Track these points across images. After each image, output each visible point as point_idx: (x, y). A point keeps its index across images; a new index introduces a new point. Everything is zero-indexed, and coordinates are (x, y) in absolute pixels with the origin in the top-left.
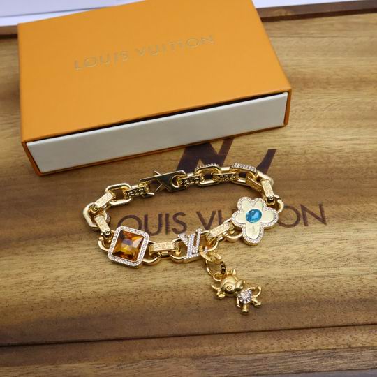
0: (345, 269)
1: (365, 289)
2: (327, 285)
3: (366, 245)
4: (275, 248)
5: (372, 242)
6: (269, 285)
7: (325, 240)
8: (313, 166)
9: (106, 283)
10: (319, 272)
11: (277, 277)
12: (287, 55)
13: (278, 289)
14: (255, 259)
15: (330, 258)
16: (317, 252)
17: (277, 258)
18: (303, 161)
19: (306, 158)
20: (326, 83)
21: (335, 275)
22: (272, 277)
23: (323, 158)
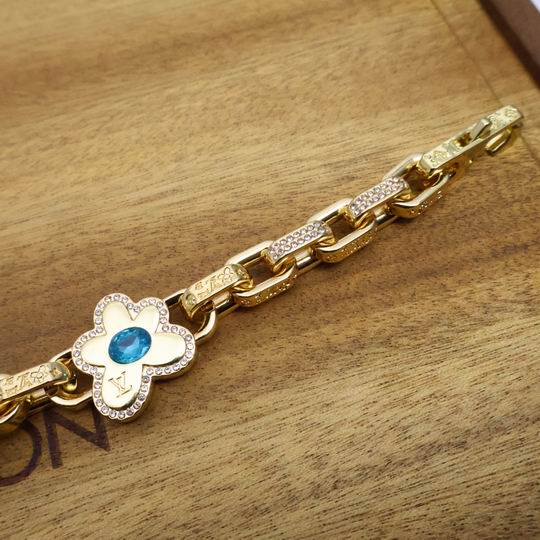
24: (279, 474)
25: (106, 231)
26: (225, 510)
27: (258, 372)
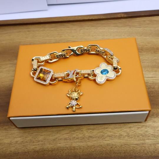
0: (147, 141)
1: (157, 151)
2: (139, 148)
3: (158, 129)
4: (116, 130)
6: (112, 148)
7: (139, 126)
9: (38, 145)
10: (136, 142)
11: (116, 144)
12: (124, 36)
13: (116, 150)
14: (106, 135)
15: (141, 135)
16: (135, 132)
17: (117, 135)
20: (141, 49)
21: (143, 144)
22: (114, 144)
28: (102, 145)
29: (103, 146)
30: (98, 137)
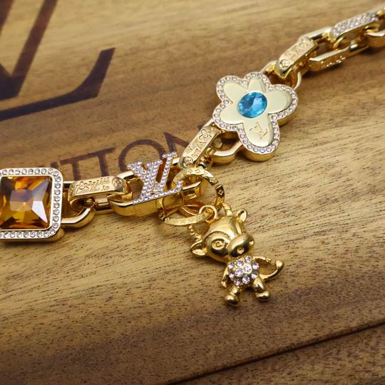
1: (305, 269)
5: (304, 175)
6: (113, 301)
8: (181, 63)
11: (129, 280)
13: (131, 304)
14: (82, 253)
17: (127, 241)
18: (163, 58)
19: (168, 52)
22: (119, 282)
23: (197, 47)
24: (344, 179)
25: (205, 29)
26: (304, 200)
27: (323, 116)
28: (65, 300)
29: (69, 303)
30: (50, 271)
